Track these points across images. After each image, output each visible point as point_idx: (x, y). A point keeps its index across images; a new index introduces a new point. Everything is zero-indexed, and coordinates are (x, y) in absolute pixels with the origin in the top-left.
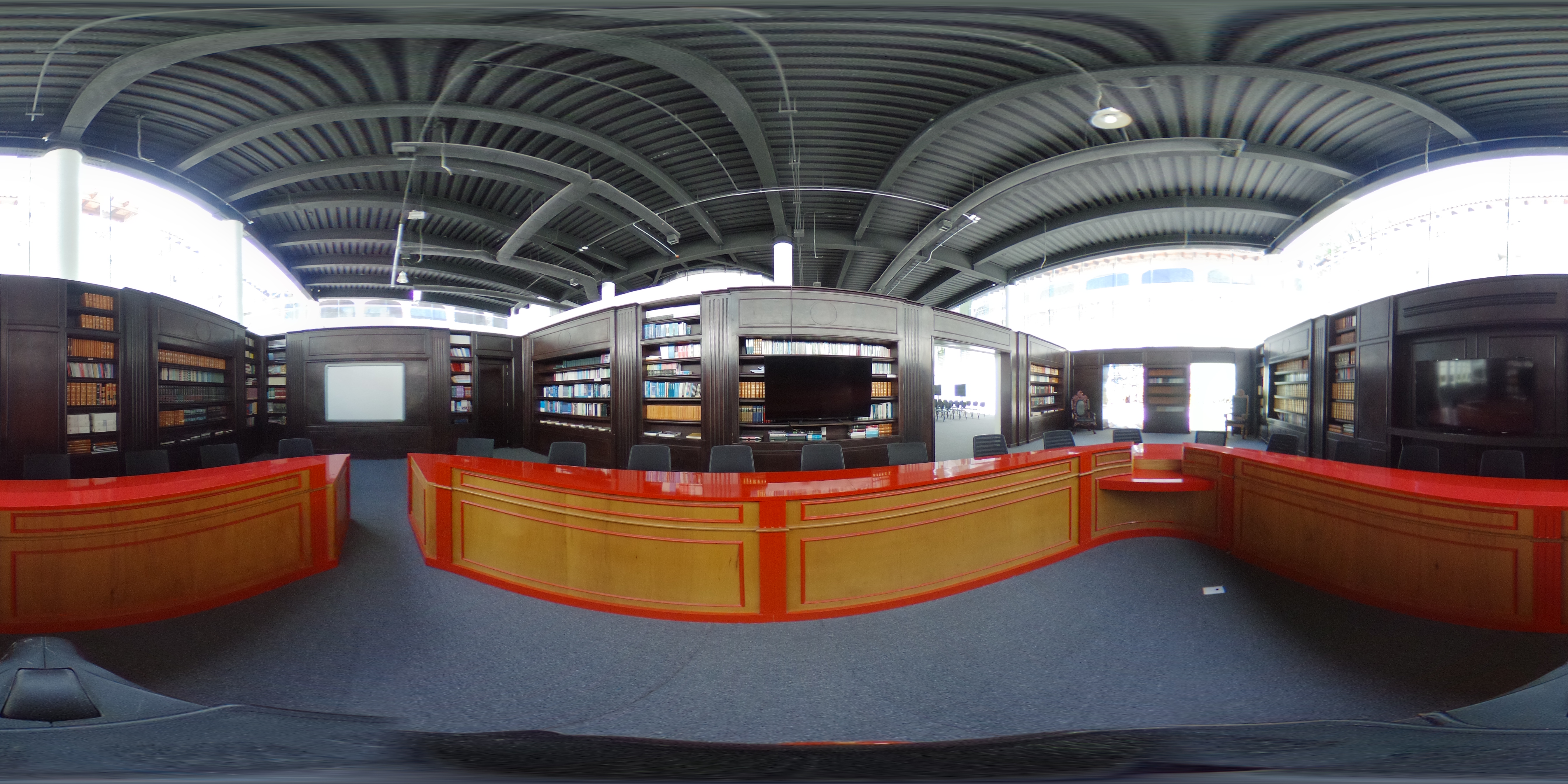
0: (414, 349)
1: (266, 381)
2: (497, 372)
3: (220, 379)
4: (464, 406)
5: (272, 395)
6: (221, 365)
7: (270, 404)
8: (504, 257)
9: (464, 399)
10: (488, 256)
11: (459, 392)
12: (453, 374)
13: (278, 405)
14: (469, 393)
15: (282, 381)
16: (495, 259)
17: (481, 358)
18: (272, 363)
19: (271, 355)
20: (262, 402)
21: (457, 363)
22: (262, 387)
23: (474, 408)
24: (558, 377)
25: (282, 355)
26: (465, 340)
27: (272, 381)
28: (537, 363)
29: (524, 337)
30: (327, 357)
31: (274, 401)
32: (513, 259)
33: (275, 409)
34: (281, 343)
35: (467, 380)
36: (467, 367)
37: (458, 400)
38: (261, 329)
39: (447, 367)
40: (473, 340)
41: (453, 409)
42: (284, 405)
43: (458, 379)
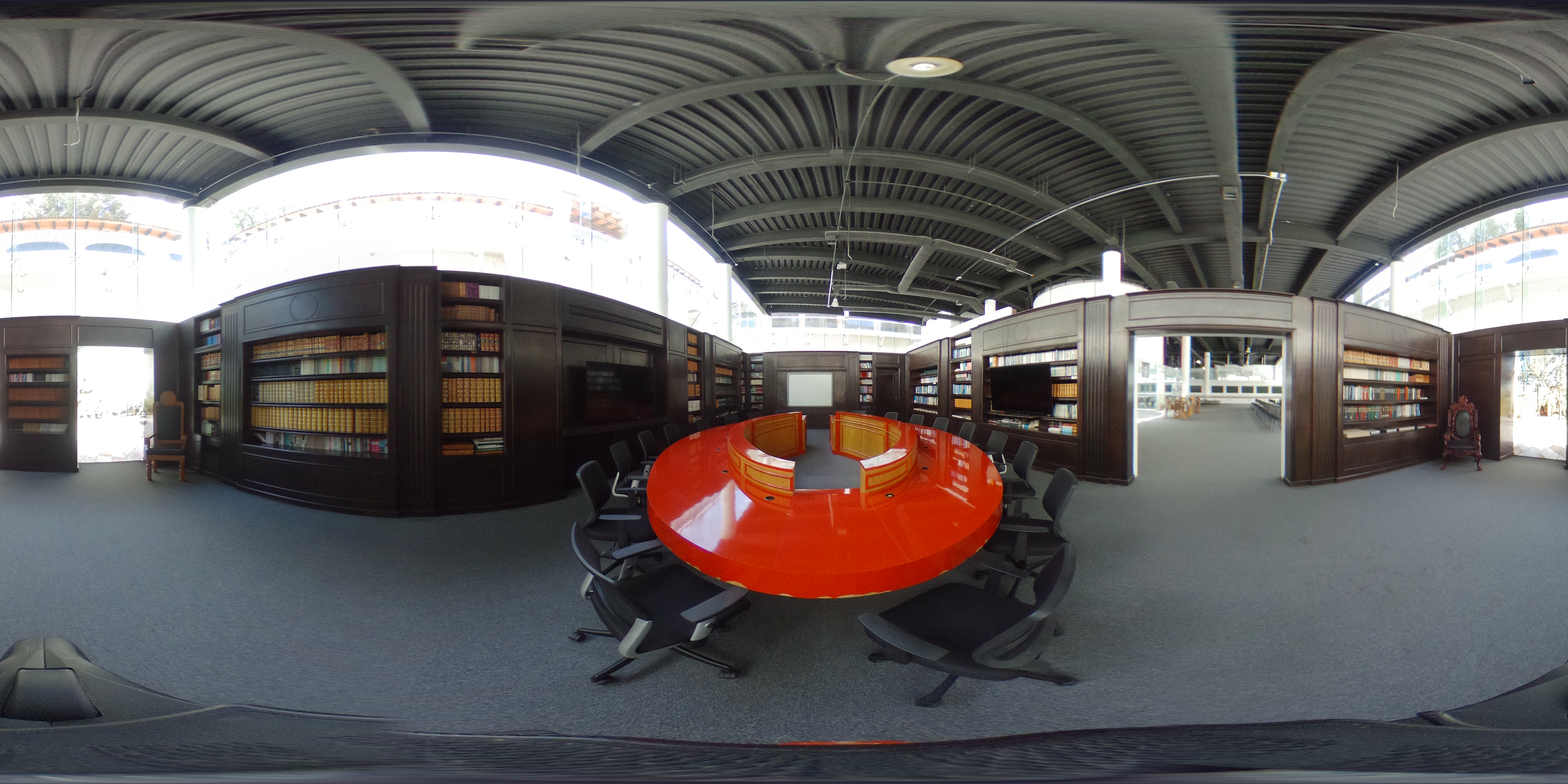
0: (838, 364)
1: (750, 382)
2: (890, 377)
3: (730, 382)
4: (868, 398)
5: (754, 390)
6: (730, 373)
7: (753, 396)
8: (903, 287)
9: (868, 394)
10: (892, 289)
11: (865, 390)
12: (861, 379)
13: (758, 397)
14: (871, 391)
15: (760, 382)
16: (896, 290)
17: (878, 368)
18: (754, 371)
19: (753, 365)
20: (748, 395)
21: (864, 373)
22: (748, 386)
23: (873, 399)
24: (923, 381)
25: (761, 366)
26: (869, 358)
27: (753, 382)
28: (913, 372)
29: (907, 354)
30: (789, 369)
31: (755, 395)
32: (909, 290)
33: (756, 399)
34: (760, 359)
35: (870, 382)
36: (870, 375)
37: (864, 395)
38: (748, 350)
39: (857, 374)
40: (873, 358)
41: (861, 400)
42: (762, 397)
43: (864, 382)
